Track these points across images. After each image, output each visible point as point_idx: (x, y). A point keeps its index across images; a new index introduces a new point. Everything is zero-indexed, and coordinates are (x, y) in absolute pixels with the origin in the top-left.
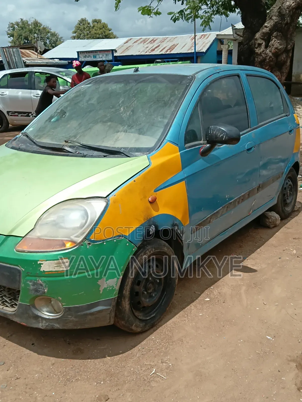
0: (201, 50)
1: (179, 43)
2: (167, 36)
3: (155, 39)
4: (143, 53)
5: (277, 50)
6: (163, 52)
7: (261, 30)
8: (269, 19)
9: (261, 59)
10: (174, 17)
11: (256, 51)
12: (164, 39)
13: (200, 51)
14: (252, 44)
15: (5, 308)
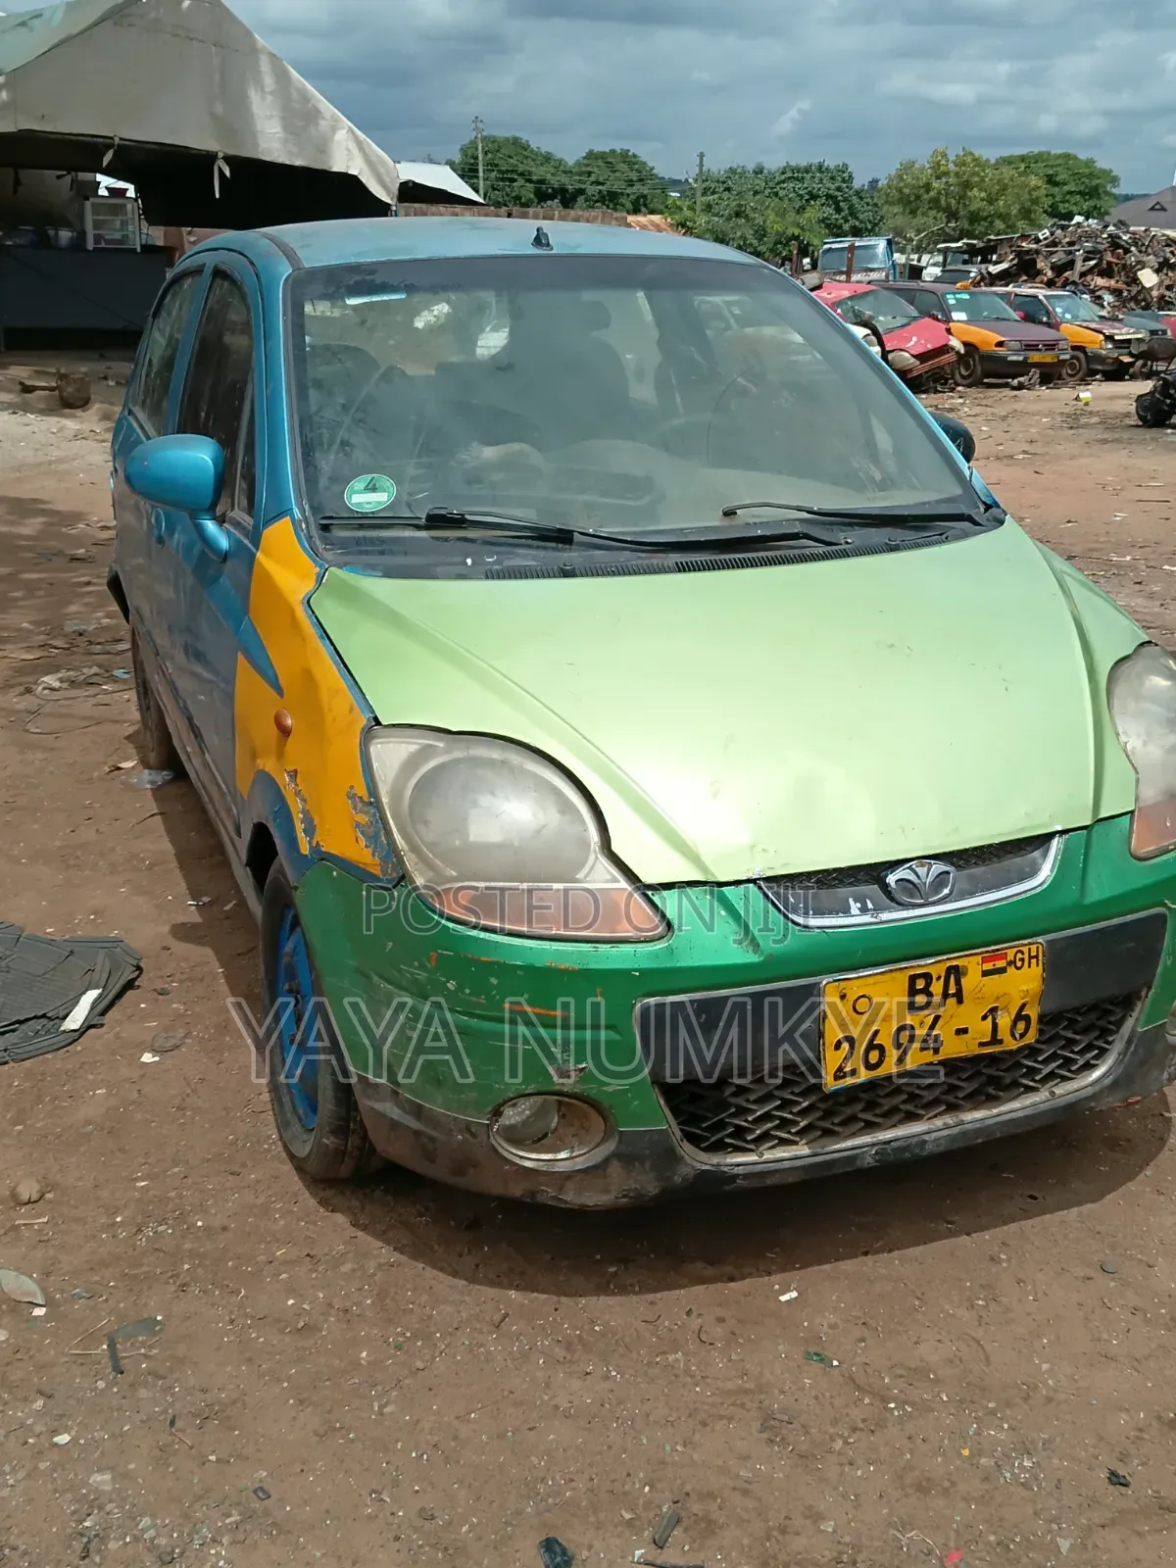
15: (1058, 1091)
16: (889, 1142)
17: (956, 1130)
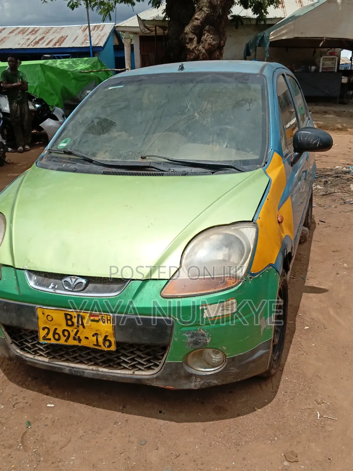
0: (97, 44)
1: (69, 35)
2: (63, 26)
3: (36, 29)
4: (25, 47)
5: (210, 46)
6: (50, 46)
7: (190, 22)
8: (198, 10)
9: (194, 56)
10: (72, 3)
11: (187, 47)
12: (48, 29)
13: (97, 46)
14: (182, 38)
15: (137, 373)
16: (73, 368)
17: (95, 372)
